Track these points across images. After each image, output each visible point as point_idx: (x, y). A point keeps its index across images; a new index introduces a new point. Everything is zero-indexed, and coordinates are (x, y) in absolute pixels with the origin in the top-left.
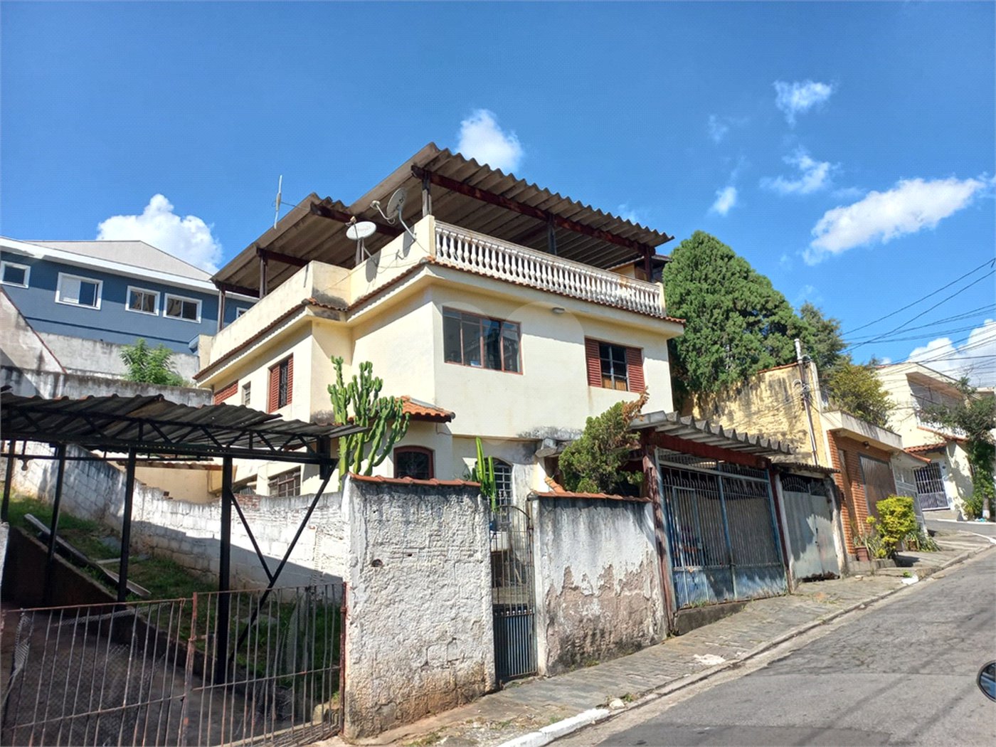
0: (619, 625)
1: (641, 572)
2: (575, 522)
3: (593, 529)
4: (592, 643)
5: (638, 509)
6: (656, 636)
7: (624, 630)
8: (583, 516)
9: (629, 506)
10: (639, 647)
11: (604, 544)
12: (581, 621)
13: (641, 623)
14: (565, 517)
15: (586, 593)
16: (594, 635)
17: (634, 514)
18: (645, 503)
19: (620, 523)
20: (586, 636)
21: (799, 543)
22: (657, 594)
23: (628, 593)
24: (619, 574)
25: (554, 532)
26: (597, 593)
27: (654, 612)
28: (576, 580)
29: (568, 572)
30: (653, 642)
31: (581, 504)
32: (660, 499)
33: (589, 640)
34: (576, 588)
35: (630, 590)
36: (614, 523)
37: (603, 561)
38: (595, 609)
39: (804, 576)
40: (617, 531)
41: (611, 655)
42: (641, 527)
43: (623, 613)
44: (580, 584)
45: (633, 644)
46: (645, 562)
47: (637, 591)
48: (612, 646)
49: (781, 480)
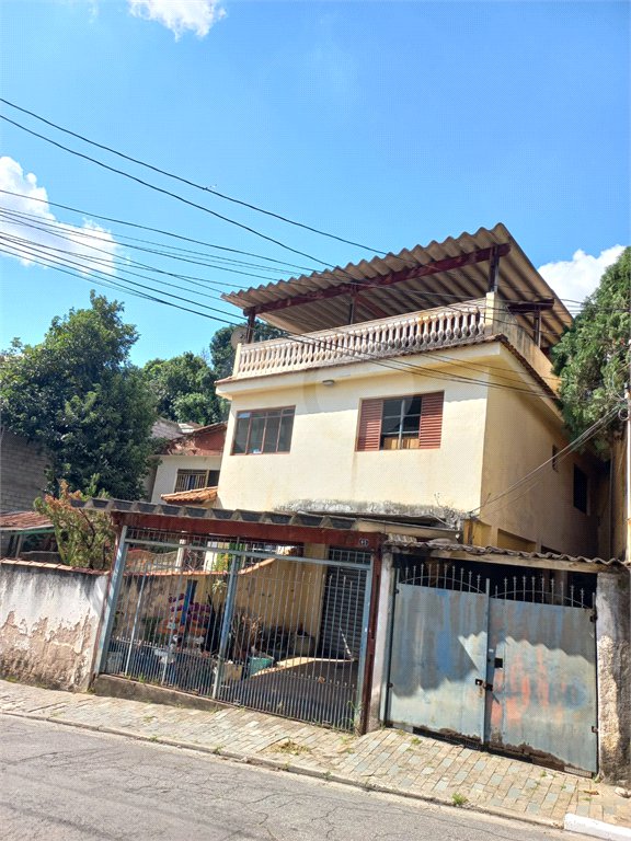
0: (42, 664)
1: (76, 630)
2: (26, 582)
3: (39, 589)
4: (17, 667)
5: (88, 579)
6: (76, 686)
7: (45, 668)
8: (33, 580)
9: (80, 577)
10: (56, 687)
11: (45, 601)
12: (12, 649)
13: (65, 669)
14: (19, 578)
15: (21, 632)
16: (19, 662)
17: (83, 584)
18: (97, 576)
19: (66, 590)
20: (13, 661)
21: (418, 669)
22: (88, 654)
23: (57, 643)
24: (52, 626)
25: (8, 587)
26: (30, 634)
27: (81, 667)
28: (17, 621)
29: (11, 615)
30: (71, 689)
31: (35, 571)
32: (115, 574)
33: (15, 664)
34: (15, 627)
35: (60, 641)
36: (59, 588)
37: (41, 613)
38: (24, 644)
39: (418, 724)
40: (60, 594)
41: (28, 682)
42: (87, 595)
43: (48, 656)
44: (18, 625)
45: (50, 682)
46: (82, 624)
47: (68, 645)
48: (31, 676)
49: (394, 565)
